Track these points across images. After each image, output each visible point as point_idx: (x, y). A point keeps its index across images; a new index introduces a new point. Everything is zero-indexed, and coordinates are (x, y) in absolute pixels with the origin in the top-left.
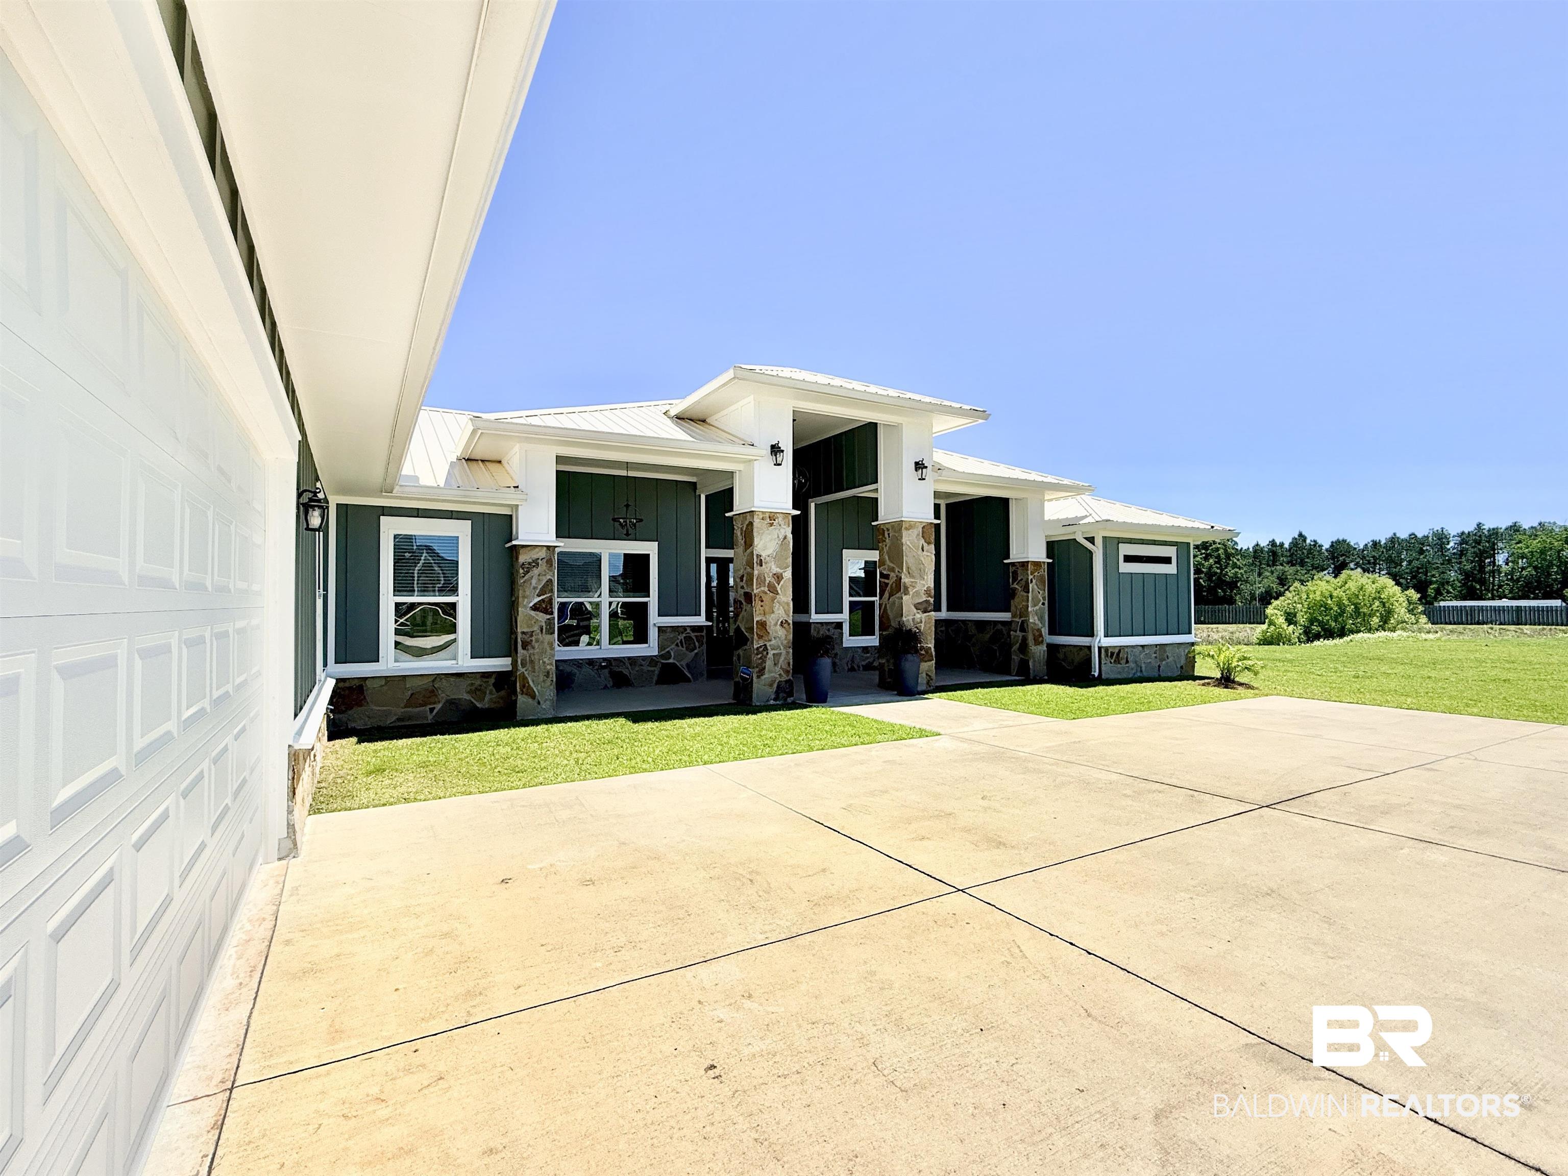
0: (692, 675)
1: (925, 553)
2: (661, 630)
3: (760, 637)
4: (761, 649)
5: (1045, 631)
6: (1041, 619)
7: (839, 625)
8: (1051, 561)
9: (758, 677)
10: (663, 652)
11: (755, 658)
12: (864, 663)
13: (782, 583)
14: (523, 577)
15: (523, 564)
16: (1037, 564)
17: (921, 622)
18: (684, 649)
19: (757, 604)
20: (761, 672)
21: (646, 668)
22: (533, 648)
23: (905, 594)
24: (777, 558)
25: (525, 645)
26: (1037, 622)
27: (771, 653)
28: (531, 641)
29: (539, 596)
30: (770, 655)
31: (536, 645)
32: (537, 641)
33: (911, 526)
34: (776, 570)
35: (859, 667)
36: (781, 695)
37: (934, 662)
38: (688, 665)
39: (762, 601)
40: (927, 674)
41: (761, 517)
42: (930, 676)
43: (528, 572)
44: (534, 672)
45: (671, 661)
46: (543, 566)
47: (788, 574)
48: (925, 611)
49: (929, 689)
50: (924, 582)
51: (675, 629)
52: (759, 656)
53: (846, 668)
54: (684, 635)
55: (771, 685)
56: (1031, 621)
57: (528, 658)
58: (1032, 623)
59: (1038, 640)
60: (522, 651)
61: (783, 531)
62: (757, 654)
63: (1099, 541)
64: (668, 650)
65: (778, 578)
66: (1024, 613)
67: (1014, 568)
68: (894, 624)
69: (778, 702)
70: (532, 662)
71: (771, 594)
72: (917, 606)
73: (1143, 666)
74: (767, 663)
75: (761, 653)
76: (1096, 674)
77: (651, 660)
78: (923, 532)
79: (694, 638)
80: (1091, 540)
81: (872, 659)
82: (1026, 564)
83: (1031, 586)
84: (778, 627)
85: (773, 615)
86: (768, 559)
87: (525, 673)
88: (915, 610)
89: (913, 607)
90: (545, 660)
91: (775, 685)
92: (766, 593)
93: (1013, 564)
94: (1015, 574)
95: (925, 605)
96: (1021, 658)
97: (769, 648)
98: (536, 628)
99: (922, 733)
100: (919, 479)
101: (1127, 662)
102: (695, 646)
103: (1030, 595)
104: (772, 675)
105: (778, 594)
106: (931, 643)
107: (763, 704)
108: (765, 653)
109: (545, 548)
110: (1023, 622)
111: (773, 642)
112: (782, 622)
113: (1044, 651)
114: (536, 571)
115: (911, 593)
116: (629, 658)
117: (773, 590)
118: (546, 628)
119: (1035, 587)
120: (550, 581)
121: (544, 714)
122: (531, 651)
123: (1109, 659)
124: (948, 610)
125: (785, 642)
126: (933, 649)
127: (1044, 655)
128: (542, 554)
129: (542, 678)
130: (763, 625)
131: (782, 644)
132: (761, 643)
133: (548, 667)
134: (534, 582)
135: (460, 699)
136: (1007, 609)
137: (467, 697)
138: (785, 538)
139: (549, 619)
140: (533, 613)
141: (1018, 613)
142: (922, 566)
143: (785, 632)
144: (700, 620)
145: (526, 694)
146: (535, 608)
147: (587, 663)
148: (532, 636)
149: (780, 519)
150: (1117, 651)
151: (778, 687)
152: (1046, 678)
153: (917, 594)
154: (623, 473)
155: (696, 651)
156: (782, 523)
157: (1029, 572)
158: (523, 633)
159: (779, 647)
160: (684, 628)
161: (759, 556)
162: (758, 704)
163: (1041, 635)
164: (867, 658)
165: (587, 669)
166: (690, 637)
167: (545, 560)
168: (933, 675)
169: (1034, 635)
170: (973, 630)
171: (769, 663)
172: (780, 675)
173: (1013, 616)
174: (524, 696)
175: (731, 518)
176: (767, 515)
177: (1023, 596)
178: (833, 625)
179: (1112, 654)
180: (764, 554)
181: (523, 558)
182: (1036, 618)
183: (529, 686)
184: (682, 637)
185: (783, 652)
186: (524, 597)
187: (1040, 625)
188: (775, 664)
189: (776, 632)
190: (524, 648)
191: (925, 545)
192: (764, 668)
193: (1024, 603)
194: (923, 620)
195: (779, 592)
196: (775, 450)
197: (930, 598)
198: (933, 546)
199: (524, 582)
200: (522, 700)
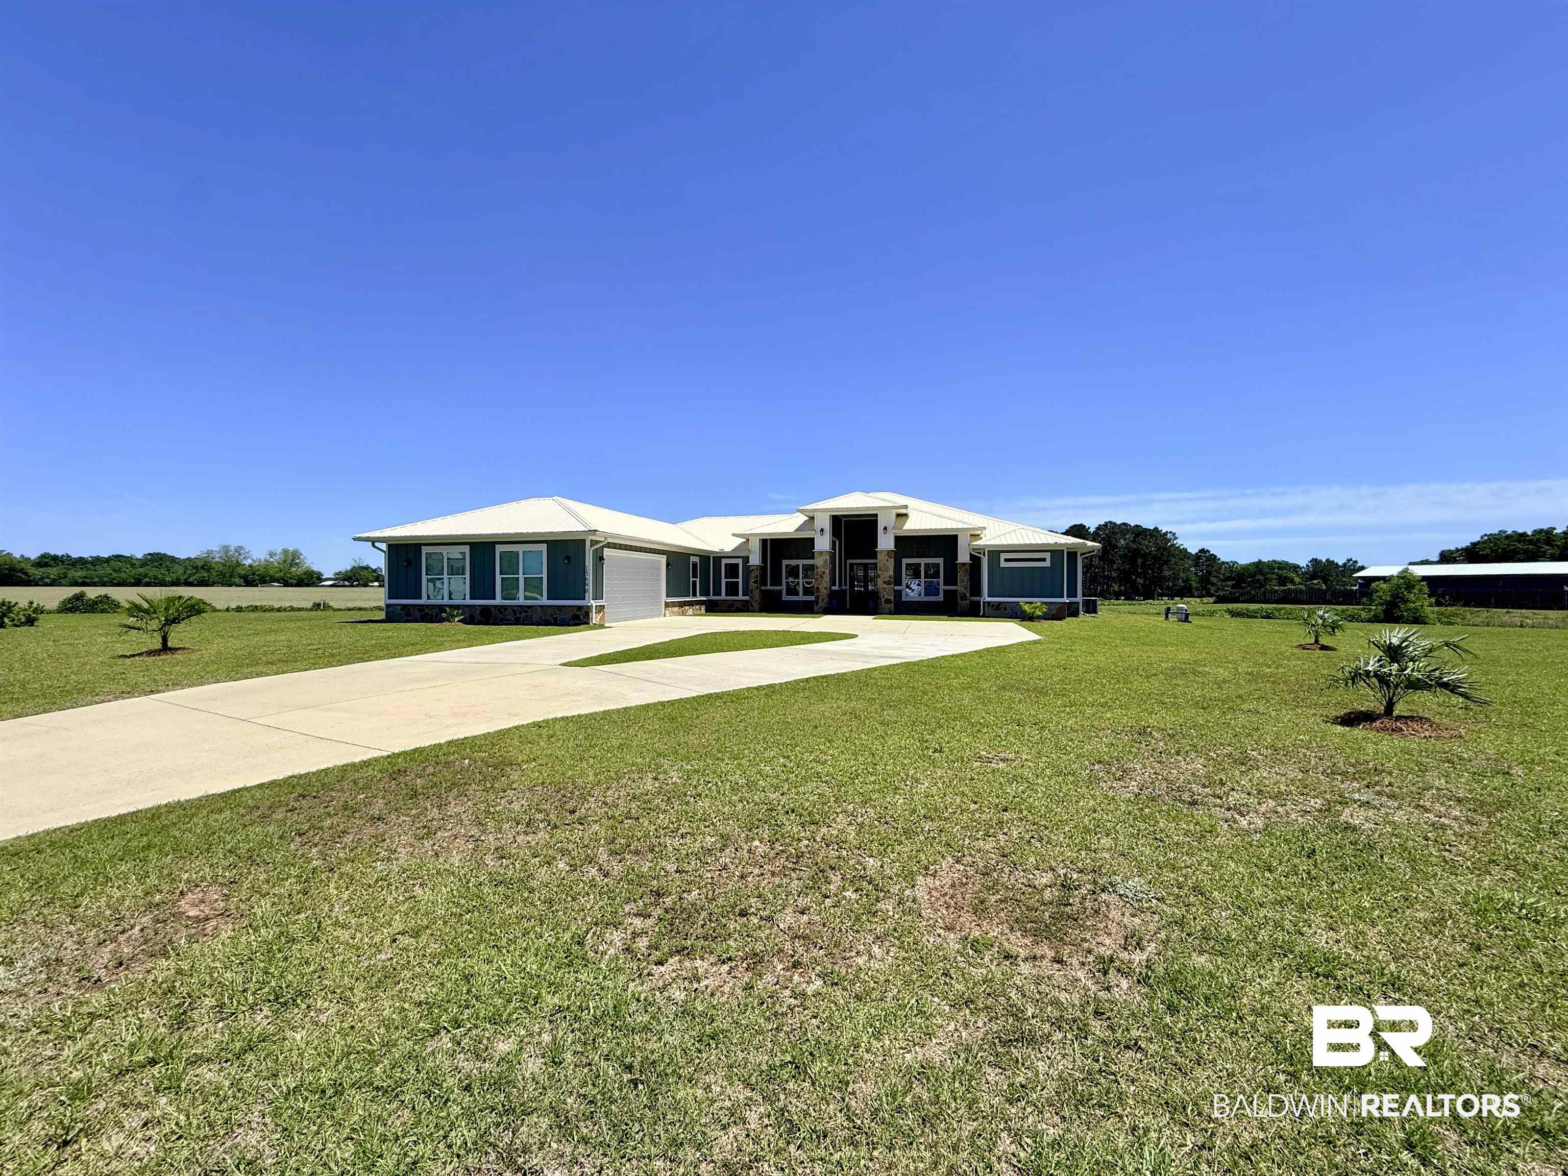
1: (889, 562)
5: (968, 595)
8: (972, 562)
9: (816, 605)
13: (827, 574)
14: (750, 574)
15: (750, 570)
20: (818, 602)
26: (963, 590)
29: (754, 579)
34: (823, 568)
40: (889, 609)
43: (754, 572)
44: (753, 600)
46: (756, 569)
47: (828, 571)
48: (889, 585)
49: (890, 614)
50: (888, 573)
61: (826, 557)
63: (987, 554)
65: (824, 573)
70: (754, 597)
72: (884, 583)
74: (821, 601)
75: (817, 597)
78: (887, 554)
80: (981, 553)
82: (959, 566)
85: (822, 585)
86: (820, 566)
95: (888, 582)
96: (961, 606)
103: (963, 578)
106: (892, 597)
111: (822, 594)
112: (825, 588)
113: (966, 602)
115: (881, 577)
117: (822, 577)
118: (757, 588)
119: (965, 574)
121: (754, 611)
122: (753, 594)
123: (992, 607)
125: (826, 594)
126: (892, 600)
128: (757, 566)
129: (755, 602)
130: (818, 588)
132: (818, 594)
133: (757, 599)
134: (753, 575)
137: (741, 605)
138: (829, 558)
142: (887, 567)
143: (827, 591)
146: (754, 582)
148: (753, 590)
149: (827, 553)
150: (998, 604)
151: (824, 609)
152: (968, 615)
153: (884, 578)
157: (963, 567)
168: (893, 609)
169: (961, 596)
172: (825, 606)
174: (751, 607)
175: (814, 552)
176: (819, 552)
181: (753, 568)
182: (965, 588)
183: (752, 604)
185: (826, 597)
187: (965, 592)
189: (823, 591)
191: (889, 559)
196: (822, 530)
197: (891, 579)
198: (893, 559)
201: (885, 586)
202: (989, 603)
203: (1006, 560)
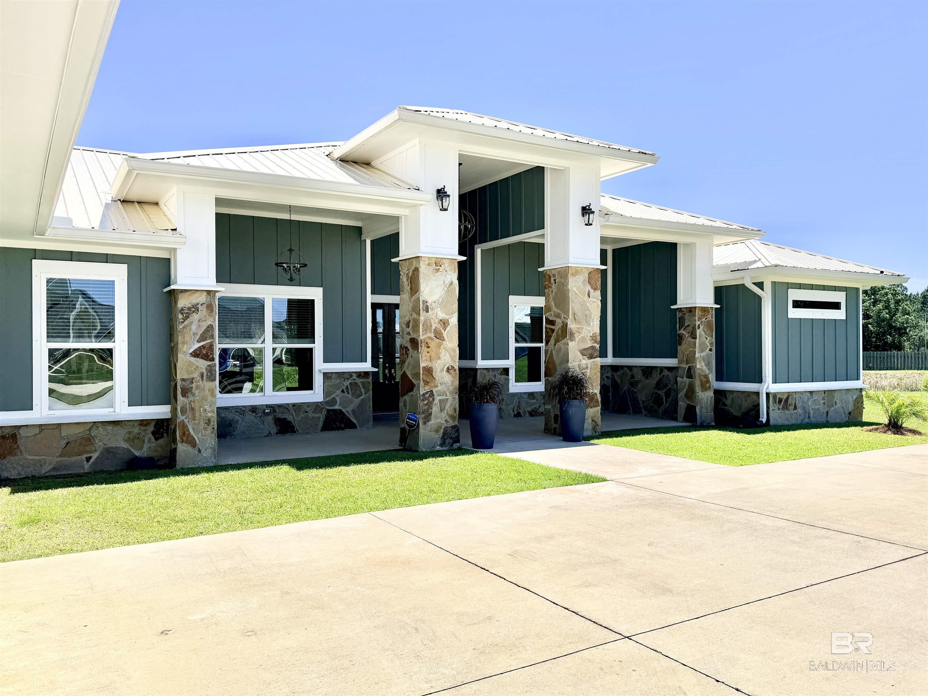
0: (358, 421)
1: (591, 299)
2: (327, 376)
3: (426, 383)
4: (427, 396)
5: (712, 377)
6: (708, 365)
7: (506, 371)
8: (719, 306)
9: (425, 423)
10: (328, 399)
11: (422, 404)
12: (529, 409)
13: (448, 329)
14: (183, 322)
15: (182, 309)
16: (705, 310)
17: (587, 368)
18: (350, 396)
19: (423, 349)
20: (428, 417)
21: (311, 415)
22: (194, 395)
23: (571, 340)
24: (443, 304)
25: (185, 392)
26: (705, 368)
27: (437, 399)
28: (192, 388)
29: (198, 341)
30: (436, 401)
31: (197, 392)
32: (198, 387)
33: (577, 272)
34: (442, 315)
35: (525, 412)
36: (447, 441)
37: (599, 408)
38: (354, 412)
39: (428, 347)
40: (593, 420)
41: (427, 263)
42: (596, 422)
43: (187, 317)
44: (194, 420)
45: (337, 407)
46: (203, 310)
47: (454, 320)
48: (591, 357)
49: (594, 434)
50: (590, 329)
51: (341, 375)
52: (425, 402)
53: (512, 414)
54: (350, 381)
55: (437, 431)
56: (698, 367)
57: (188, 405)
58: (699, 369)
59: (705, 386)
60: (182, 398)
61: (449, 277)
62: (423, 400)
63: (768, 287)
64: (333, 396)
65: (444, 324)
66: (690, 359)
67: (681, 314)
68: (560, 371)
69: (444, 448)
70: (193, 409)
71: (437, 340)
72: (583, 352)
73: (812, 412)
74: (433, 410)
75: (427, 399)
76: (764, 420)
77: (316, 406)
78: (589, 278)
79: (360, 384)
80: (760, 285)
81: (538, 405)
82: (693, 310)
83: (698, 331)
84: (445, 373)
85: (439, 361)
86: (434, 305)
87: (186, 421)
88: (581, 356)
89: (579, 353)
90: (206, 407)
91: (442, 431)
92: (432, 339)
93: (680, 310)
94: (682, 320)
95: (590, 351)
96: (688, 404)
97: (435, 393)
98: (196, 375)
99: (589, 479)
100: (586, 225)
101: (795, 408)
102: (361, 392)
103: (697, 341)
104: (439, 420)
105: (444, 340)
106: (596, 389)
107: (429, 450)
108: (431, 399)
109: (205, 293)
110: (690, 368)
111: (440, 388)
112: (448, 368)
113: (711, 398)
114: (195, 317)
115: (577, 339)
116: (294, 405)
117: (439, 336)
118: (207, 375)
119: (703, 333)
120: (210, 328)
121: (205, 463)
122: (191, 398)
123: (777, 406)
124: (614, 356)
125: (451, 388)
126: (599, 395)
127: (711, 403)
128: (202, 298)
129: (202, 425)
130: (429, 371)
131: (448, 390)
132: (427, 389)
133: (209, 415)
134: (194, 327)
135: (117, 448)
136: (674, 355)
137: (124, 445)
138: (451, 283)
139: (209, 366)
140: (193, 359)
141: (685, 359)
142: (588, 312)
143: (452, 379)
144: (367, 366)
145: (187, 442)
146: (196, 354)
147: (250, 411)
148: (192, 382)
149: (446, 265)
150: (785, 397)
151: (444, 434)
152: (713, 424)
153: (583, 340)
154: (285, 216)
155: (362, 397)
156: (448, 269)
157: (697, 318)
158: (183, 380)
159: (444, 393)
160: (350, 374)
161: (425, 302)
162: (424, 450)
163: (708, 381)
164: (533, 404)
165: (249, 417)
166: (356, 383)
167: (205, 306)
168: (599, 421)
169: (701, 381)
170: (639, 376)
171: (435, 409)
172: (446, 421)
173: (680, 362)
174: (184, 444)
175: (397, 264)
176: (433, 261)
177: (690, 342)
178: (500, 371)
179: (780, 401)
180: (430, 301)
181: (183, 302)
182: (703, 364)
183: (189, 433)
184: (347, 383)
185: (449, 397)
186: (183, 343)
187: (707, 372)
188: (441, 410)
189: (443, 378)
190: (184, 395)
191: (592, 291)
192: (431, 414)
193: (690, 349)
194: (589, 366)
195: (446, 338)
196: (441, 194)
197: (596, 344)
198: (598, 293)
199: (184, 328)
200: (182, 448)
201: (585, 361)
202: (775, 395)
203: (798, 304)
